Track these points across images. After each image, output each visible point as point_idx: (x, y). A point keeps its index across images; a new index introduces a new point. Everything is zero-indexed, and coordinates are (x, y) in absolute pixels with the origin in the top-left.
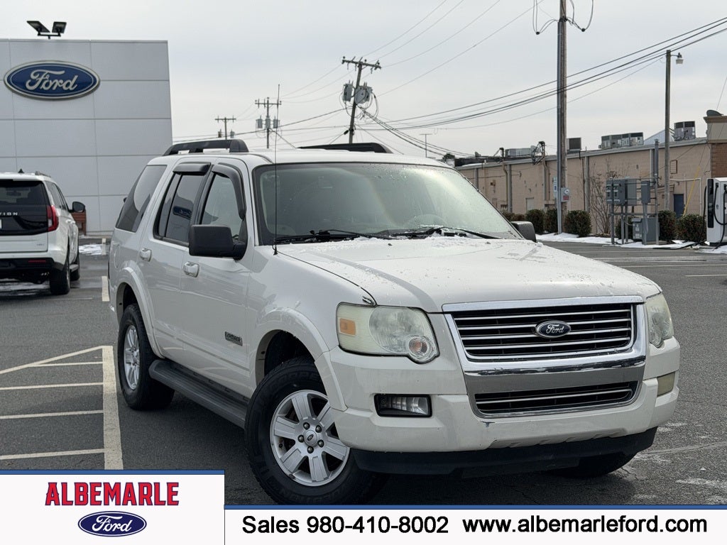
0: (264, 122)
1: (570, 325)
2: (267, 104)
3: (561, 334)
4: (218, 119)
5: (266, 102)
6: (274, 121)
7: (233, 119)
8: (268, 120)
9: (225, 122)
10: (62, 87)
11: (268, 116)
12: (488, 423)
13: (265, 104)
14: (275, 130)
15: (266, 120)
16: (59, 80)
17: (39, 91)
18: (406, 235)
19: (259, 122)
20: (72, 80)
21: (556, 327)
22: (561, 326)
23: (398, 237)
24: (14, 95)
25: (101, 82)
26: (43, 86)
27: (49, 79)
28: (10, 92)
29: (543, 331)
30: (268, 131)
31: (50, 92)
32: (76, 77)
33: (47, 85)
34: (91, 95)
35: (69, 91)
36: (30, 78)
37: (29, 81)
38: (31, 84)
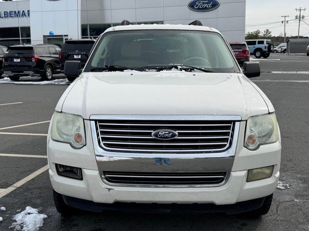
0: (298, 17)
1: (178, 133)
2: (300, 10)
3: (169, 138)
4: (282, 17)
5: (300, 9)
6: (303, 16)
7: (288, 16)
8: (300, 16)
9: (285, 17)
10: (206, 7)
11: (300, 14)
12: (109, 189)
13: (299, 10)
14: (302, 20)
15: (299, 16)
16: (206, 4)
17: (199, 9)
18: (156, 69)
19: (297, 17)
20: (210, 4)
21: (165, 134)
22: (169, 133)
23: (151, 70)
24: (191, 11)
25: (221, 4)
26: (200, 7)
27: (202, 4)
28: (189, 10)
29: (156, 135)
30: (300, 20)
31: (203, 9)
32: (212, 3)
33: (202, 6)
34: (217, 9)
35: (209, 8)
36: (196, 4)
37: (196, 5)
38: (196, 6)
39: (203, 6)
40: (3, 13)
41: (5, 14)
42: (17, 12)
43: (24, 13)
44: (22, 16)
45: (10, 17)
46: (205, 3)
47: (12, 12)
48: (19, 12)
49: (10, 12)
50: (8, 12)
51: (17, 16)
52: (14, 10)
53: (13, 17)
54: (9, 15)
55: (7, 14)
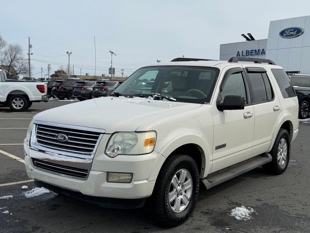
12: (32, 170)
21: (61, 137)
28: (280, 37)
29: (57, 137)
35: (294, 35)
38: (285, 34)
39: (290, 33)
40: (245, 52)
41: (246, 53)
42: (257, 51)
43: (264, 51)
44: (261, 54)
45: (251, 55)
46: (292, 31)
47: (253, 50)
48: (259, 50)
49: (251, 51)
50: (250, 51)
51: (257, 54)
52: (254, 49)
53: (253, 55)
54: (250, 54)
55: (248, 53)
